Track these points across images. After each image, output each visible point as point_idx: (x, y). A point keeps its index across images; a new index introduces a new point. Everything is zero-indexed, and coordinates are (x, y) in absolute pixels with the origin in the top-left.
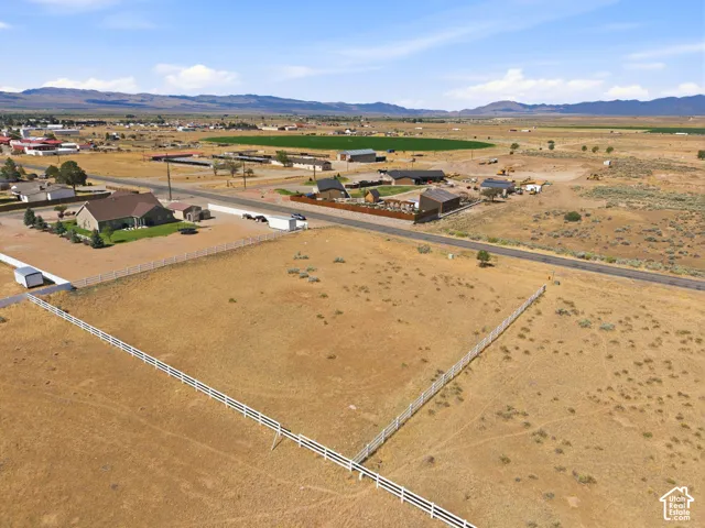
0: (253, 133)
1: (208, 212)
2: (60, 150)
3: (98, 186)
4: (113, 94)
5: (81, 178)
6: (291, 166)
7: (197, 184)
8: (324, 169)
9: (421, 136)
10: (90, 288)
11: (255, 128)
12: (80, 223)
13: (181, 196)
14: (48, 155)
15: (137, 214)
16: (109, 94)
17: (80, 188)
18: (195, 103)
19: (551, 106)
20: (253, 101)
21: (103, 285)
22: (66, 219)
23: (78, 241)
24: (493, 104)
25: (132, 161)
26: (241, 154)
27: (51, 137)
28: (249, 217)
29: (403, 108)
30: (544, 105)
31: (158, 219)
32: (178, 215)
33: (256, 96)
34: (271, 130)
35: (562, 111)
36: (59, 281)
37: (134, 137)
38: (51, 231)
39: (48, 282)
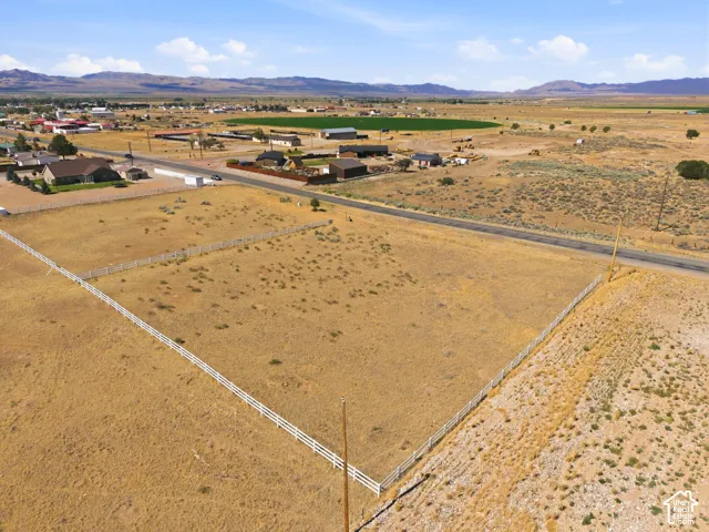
0: (282, 115)
1: (146, 174)
2: (84, 129)
5: (73, 151)
7: (166, 156)
8: (293, 145)
14: (72, 133)
15: (87, 171)
17: (69, 157)
18: (243, 86)
19: (613, 85)
20: (300, 83)
23: (36, 189)
26: (235, 134)
27: (84, 118)
29: (452, 89)
31: (105, 177)
32: (119, 178)
33: (303, 79)
34: (300, 112)
37: (159, 119)
38: (20, 183)
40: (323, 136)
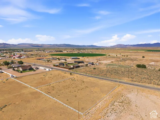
0: (61, 53)
1: (38, 68)
2: (22, 57)
3: (25, 64)
4: (36, 44)
5: (22, 63)
6: (60, 60)
7: (41, 64)
8: (65, 61)
9: (95, 53)
10: (18, 77)
11: (62, 52)
12: (20, 70)
13: (37, 66)
14: (19, 59)
15: (28, 68)
16: (35, 44)
17: (22, 65)
18: (52, 46)
19: (130, 45)
20: (65, 45)
21: (20, 77)
22: (18, 69)
23: (19, 72)
24: (117, 45)
25: (33, 60)
26: (53, 58)
27: (21, 55)
28: (44, 69)
29: (97, 46)
30: (128, 45)
31: (31, 69)
32: (34, 69)
34: (65, 52)
35: (133, 46)
36: (15, 76)
37: (36, 54)
38: (16, 71)
39: (14, 76)
40: (71, 58)
